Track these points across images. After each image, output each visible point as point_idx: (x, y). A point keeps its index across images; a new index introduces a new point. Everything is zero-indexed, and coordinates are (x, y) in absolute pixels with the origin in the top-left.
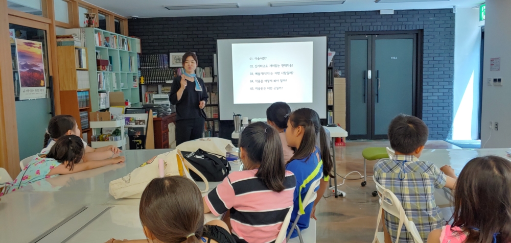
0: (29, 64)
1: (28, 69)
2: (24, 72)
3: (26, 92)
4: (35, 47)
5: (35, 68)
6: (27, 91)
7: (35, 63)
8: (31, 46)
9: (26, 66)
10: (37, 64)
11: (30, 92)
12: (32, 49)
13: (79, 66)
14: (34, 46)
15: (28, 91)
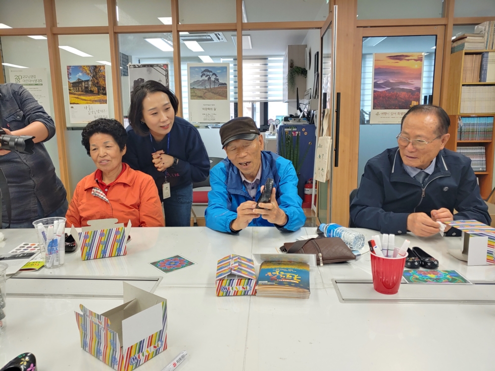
0: (391, 81)
1: (389, 88)
2: (381, 92)
3: (382, 116)
4: (408, 60)
5: (401, 87)
6: (383, 113)
7: (404, 80)
8: (400, 59)
9: (387, 84)
10: (409, 81)
11: (387, 115)
12: (402, 63)
13: (479, 79)
14: (407, 58)
15: (385, 113)
